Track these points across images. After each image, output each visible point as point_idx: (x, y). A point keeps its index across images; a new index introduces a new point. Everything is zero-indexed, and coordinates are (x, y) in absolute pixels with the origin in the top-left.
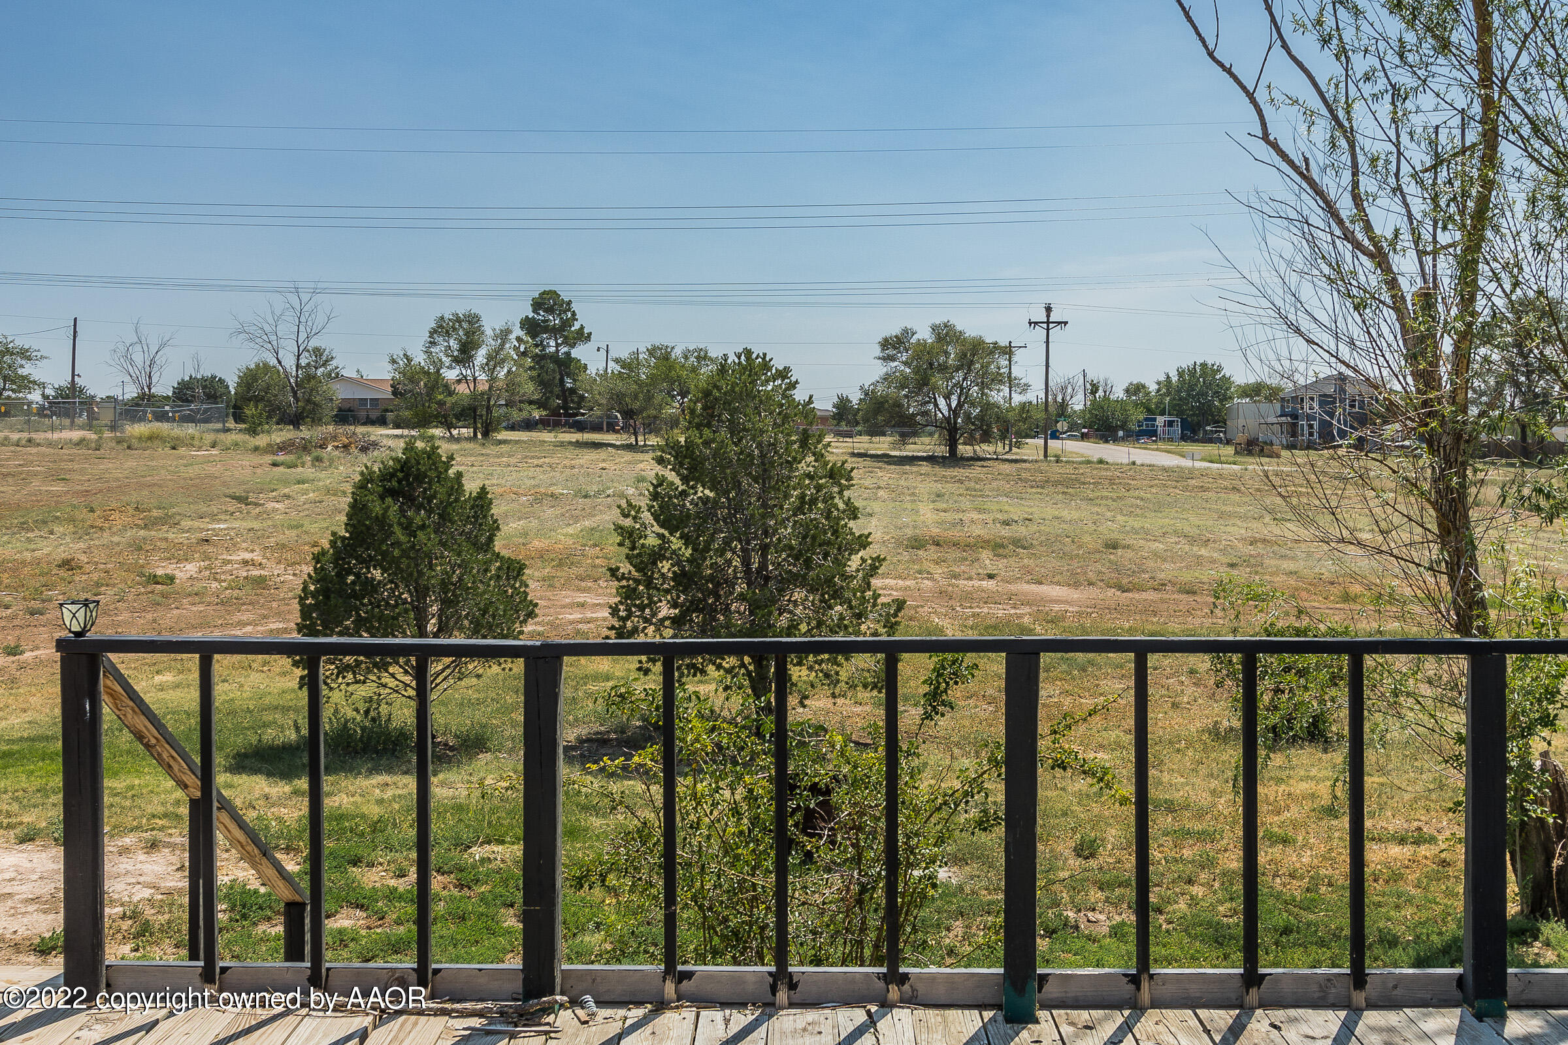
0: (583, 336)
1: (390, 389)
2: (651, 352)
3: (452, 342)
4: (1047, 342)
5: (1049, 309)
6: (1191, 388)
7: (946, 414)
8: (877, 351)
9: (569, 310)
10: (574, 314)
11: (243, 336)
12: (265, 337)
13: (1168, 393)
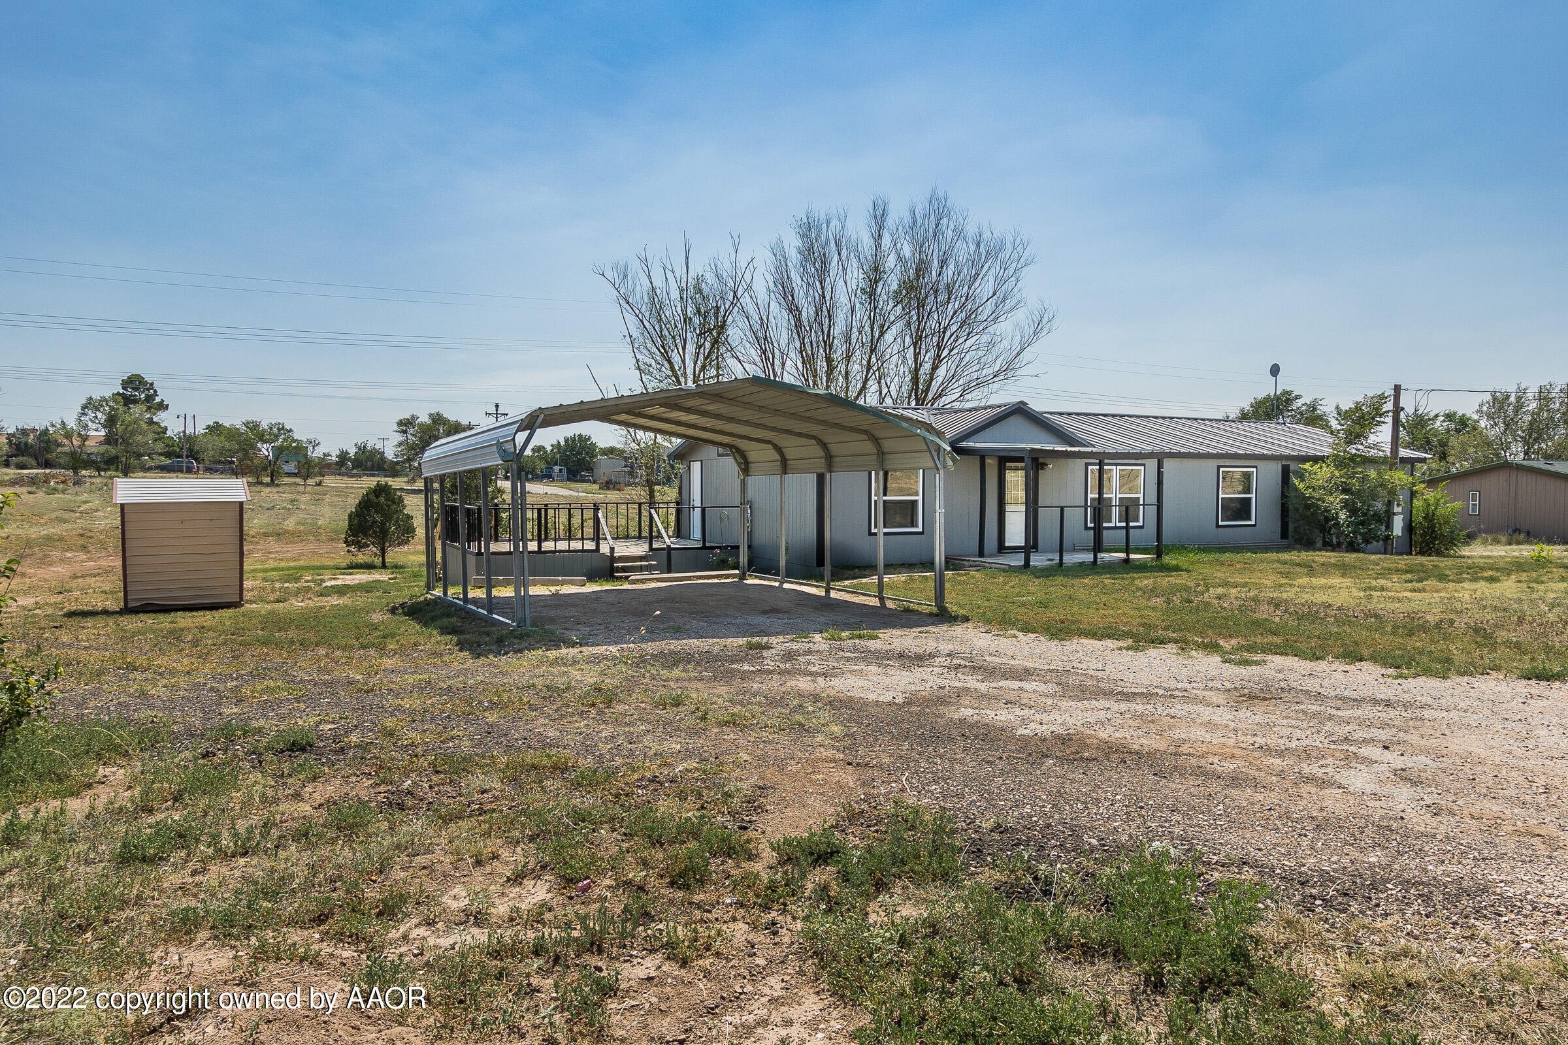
0: (162, 406)
3: (99, 414)
5: (497, 406)
6: (573, 449)
8: (396, 427)
9: (152, 389)
10: (156, 391)
13: (559, 452)
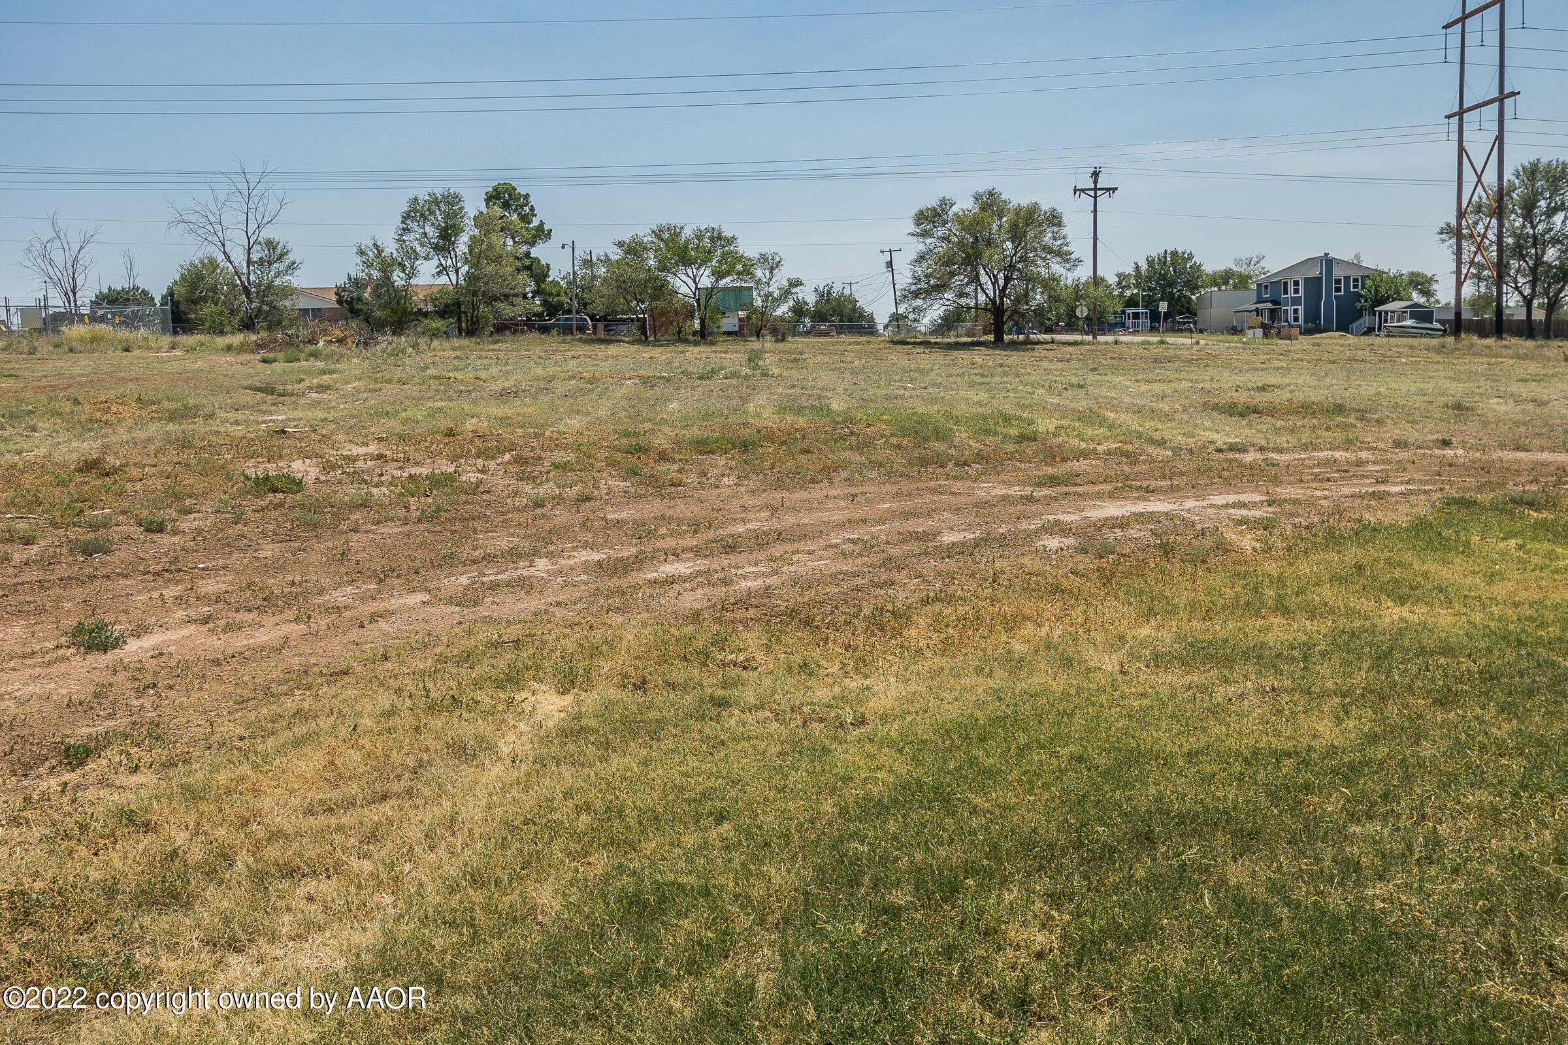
0: (542, 234)
1: (334, 298)
2: (658, 233)
3: (428, 229)
4: (1095, 212)
5: (1095, 175)
6: (1161, 276)
7: (991, 294)
8: (912, 228)
9: (527, 205)
10: (532, 209)
11: (182, 226)
12: (209, 227)
13: (1138, 285)
